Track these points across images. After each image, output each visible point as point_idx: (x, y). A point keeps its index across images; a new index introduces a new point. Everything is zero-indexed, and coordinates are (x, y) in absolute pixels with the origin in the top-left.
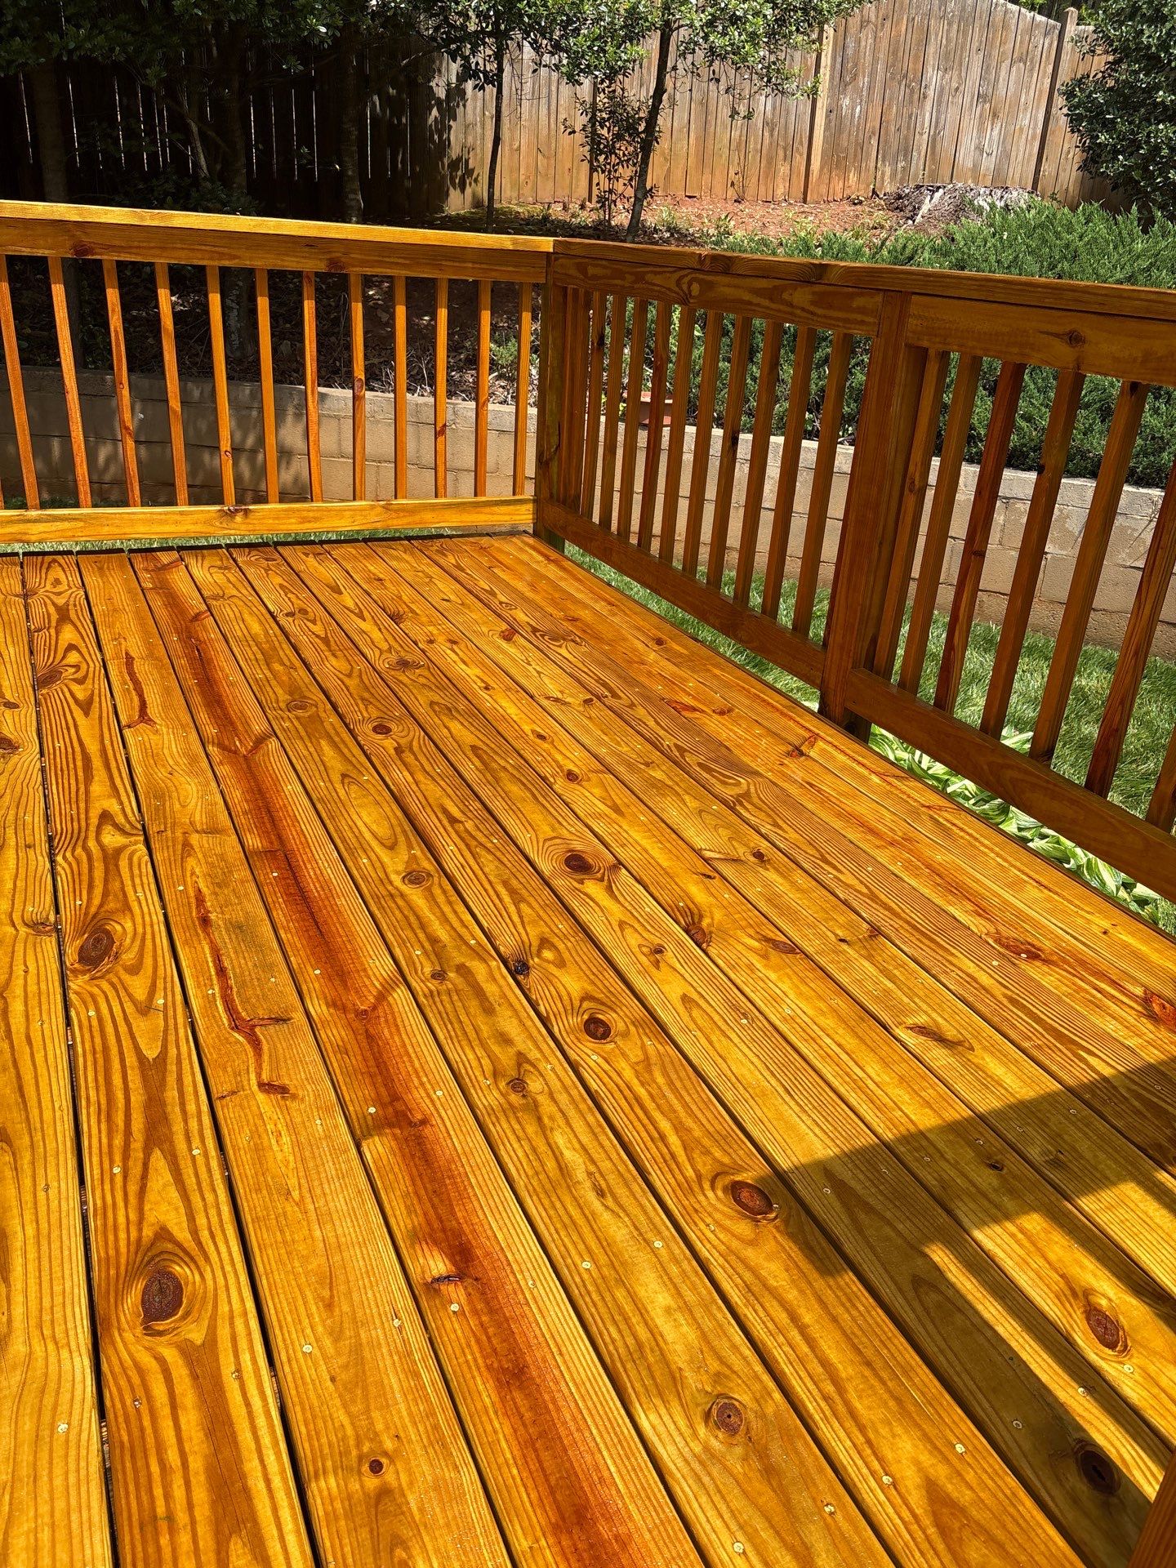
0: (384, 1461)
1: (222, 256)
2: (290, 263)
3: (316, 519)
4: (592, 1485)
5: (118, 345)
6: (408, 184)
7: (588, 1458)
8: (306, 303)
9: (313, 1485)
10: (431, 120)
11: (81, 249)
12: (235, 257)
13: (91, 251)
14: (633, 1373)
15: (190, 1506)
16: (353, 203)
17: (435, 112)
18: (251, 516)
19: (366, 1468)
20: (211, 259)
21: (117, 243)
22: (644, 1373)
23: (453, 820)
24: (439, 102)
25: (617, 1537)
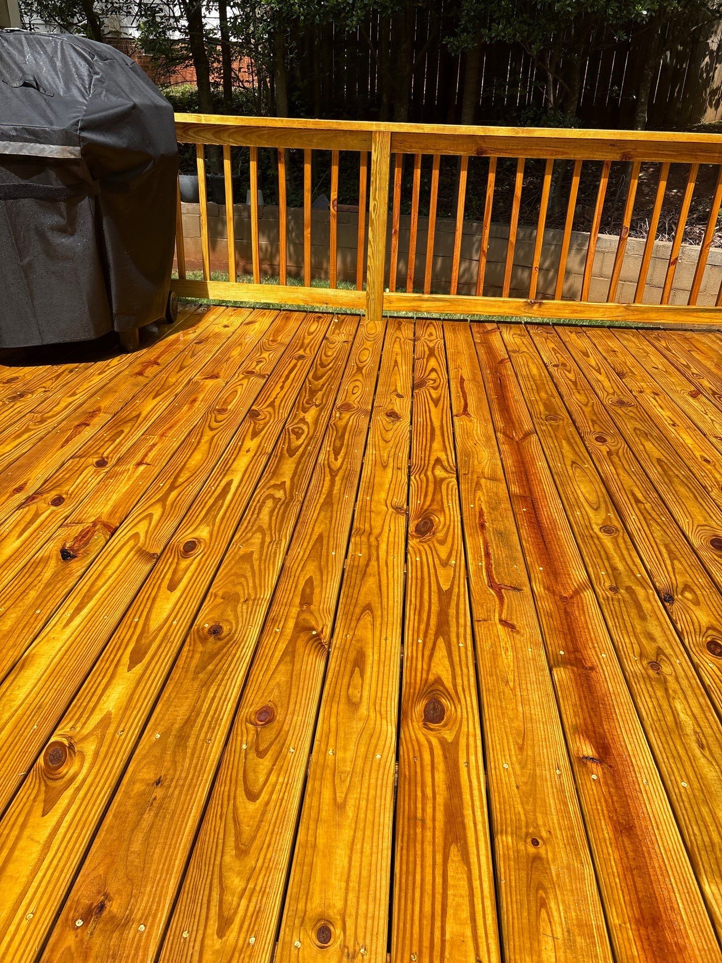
0: (540, 841)
1: (558, 153)
2: (597, 156)
3: (581, 312)
4: (666, 909)
5: (489, 205)
6: (679, 106)
7: (665, 892)
8: (602, 180)
9: (499, 836)
10: (703, 64)
11: (480, 151)
12: (566, 153)
13: (486, 152)
14: (705, 858)
15: (434, 820)
16: (641, 119)
17: (707, 59)
18: (543, 306)
19: (529, 840)
20: (552, 155)
21: (500, 147)
22: (712, 861)
23: (637, 501)
24: (712, 52)
25: (677, 944)
